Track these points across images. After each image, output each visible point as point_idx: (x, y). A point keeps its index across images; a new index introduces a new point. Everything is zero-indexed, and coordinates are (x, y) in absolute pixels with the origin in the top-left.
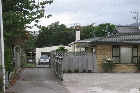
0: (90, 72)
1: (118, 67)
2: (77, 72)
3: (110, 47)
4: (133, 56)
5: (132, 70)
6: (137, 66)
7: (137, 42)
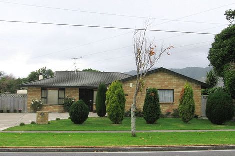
0: (20, 111)
1: (46, 108)
2: (8, 111)
3: (40, 89)
4: (59, 98)
5: (58, 110)
6: (63, 106)
7: (63, 85)
